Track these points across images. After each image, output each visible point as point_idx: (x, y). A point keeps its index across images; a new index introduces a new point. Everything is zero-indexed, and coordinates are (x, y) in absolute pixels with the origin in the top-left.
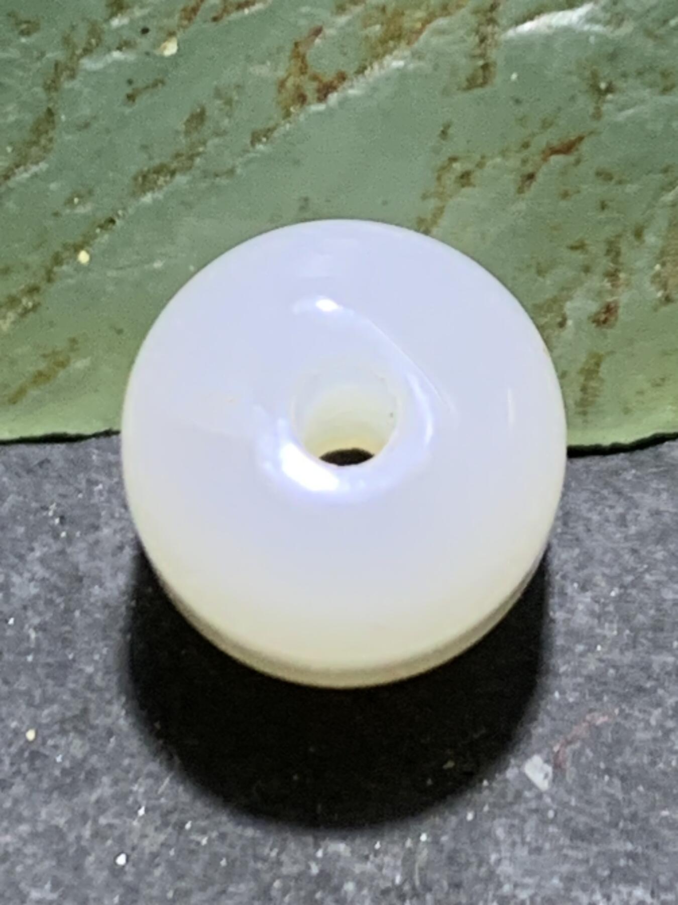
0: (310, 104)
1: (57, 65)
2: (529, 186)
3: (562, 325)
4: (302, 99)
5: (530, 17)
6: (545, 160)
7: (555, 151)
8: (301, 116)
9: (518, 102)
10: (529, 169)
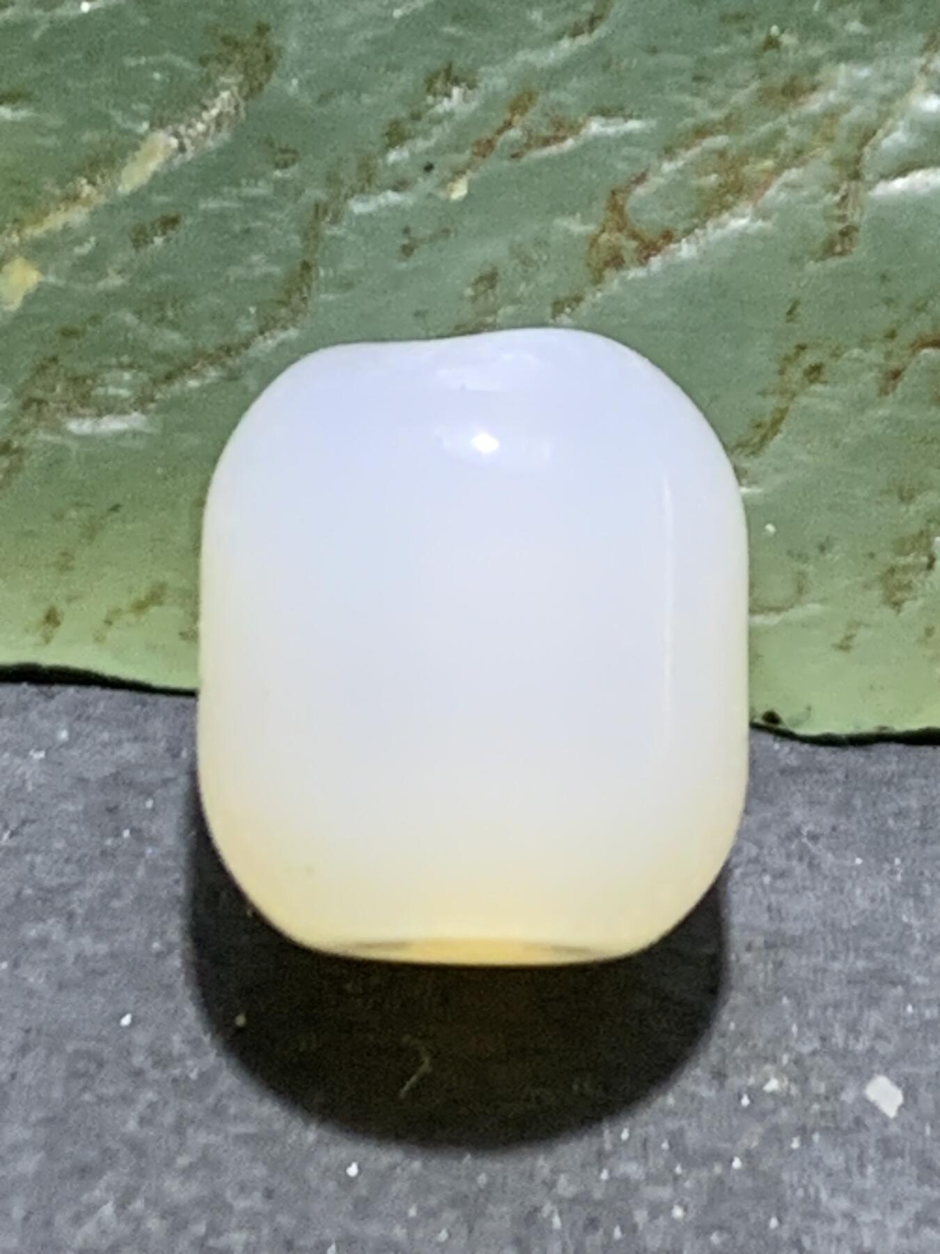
0: (628, 268)
1: (317, 206)
2: (895, 387)
3: (930, 566)
4: (616, 261)
5: (903, 171)
6: (914, 354)
7: (925, 345)
8: (614, 282)
9: (884, 278)
10: (894, 364)
